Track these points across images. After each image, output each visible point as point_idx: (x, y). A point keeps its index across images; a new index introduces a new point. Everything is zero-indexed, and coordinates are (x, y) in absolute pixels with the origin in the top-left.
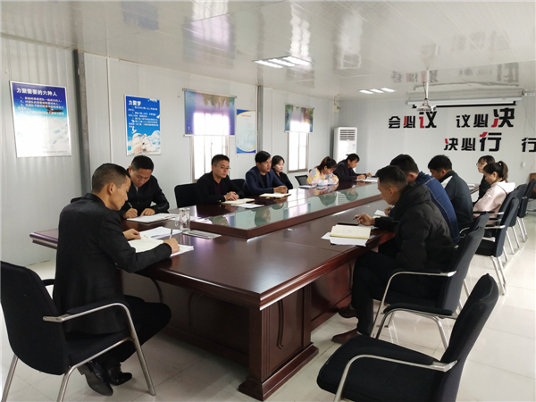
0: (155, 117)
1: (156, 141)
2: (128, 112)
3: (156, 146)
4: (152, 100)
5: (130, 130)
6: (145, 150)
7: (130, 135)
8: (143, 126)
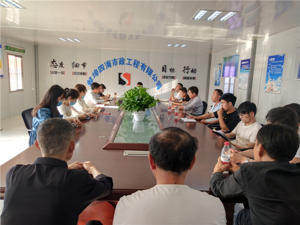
0: (280, 67)
1: (279, 84)
2: (268, 66)
3: (278, 87)
4: (281, 55)
5: (267, 76)
6: (272, 90)
7: (267, 80)
8: (274, 74)
